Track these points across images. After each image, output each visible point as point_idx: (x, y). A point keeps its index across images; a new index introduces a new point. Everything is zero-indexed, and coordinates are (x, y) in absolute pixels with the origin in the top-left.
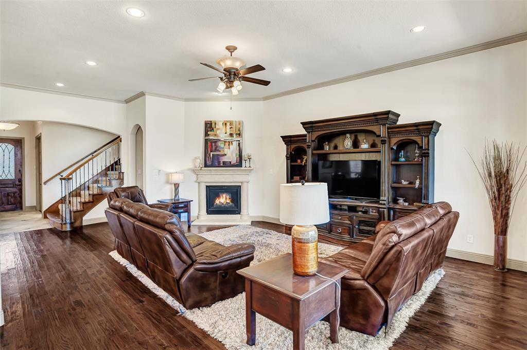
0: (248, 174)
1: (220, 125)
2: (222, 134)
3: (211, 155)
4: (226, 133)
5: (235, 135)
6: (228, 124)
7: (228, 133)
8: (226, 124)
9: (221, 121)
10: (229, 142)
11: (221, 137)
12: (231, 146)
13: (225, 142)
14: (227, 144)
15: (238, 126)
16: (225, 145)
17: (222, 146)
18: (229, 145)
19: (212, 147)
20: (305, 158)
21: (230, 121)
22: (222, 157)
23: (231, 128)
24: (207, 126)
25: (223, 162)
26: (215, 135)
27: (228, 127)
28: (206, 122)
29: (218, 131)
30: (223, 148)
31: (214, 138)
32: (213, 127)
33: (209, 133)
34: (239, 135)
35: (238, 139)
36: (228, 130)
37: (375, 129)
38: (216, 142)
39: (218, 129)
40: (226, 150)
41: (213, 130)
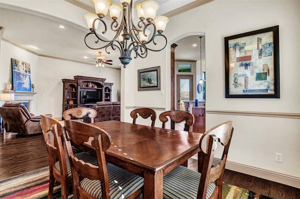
0: (33, 96)
1: (20, 64)
2: (21, 69)
3: (17, 82)
4: (23, 70)
5: (28, 72)
6: (24, 64)
7: (25, 70)
8: (23, 63)
9: (21, 61)
10: (25, 75)
11: (22, 71)
12: (26, 78)
13: (24, 75)
14: (24, 76)
15: (29, 67)
16: (23, 77)
17: (22, 77)
18: (25, 77)
19: (17, 77)
20: (74, 89)
21: (25, 63)
22: (22, 85)
23: (26, 67)
24: (14, 62)
25: (23, 87)
26: (18, 70)
27: (24, 66)
28: (13, 59)
29: (20, 67)
30: (23, 79)
31: (18, 71)
32: (17, 64)
33: (15, 67)
34: (29, 72)
35: (29, 75)
36: (25, 68)
37: (101, 83)
38: (19, 74)
39: (20, 66)
40: (24, 80)
41: (17, 66)
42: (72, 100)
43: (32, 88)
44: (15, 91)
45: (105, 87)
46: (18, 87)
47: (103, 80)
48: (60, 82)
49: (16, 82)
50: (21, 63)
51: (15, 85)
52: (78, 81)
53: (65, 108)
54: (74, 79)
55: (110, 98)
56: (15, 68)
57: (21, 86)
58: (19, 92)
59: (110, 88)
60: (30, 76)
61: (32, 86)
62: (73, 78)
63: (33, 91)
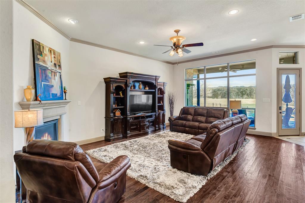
0: (65, 107)
1: (46, 51)
2: (48, 61)
3: (43, 85)
4: (51, 62)
5: (57, 66)
7: (53, 62)
8: (51, 51)
9: (47, 47)
10: (54, 72)
11: (49, 65)
12: (56, 77)
13: (52, 72)
14: (53, 73)
15: (59, 57)
16: (52, 75)
17: (50, 75)
18: (54, 76)
19: (43, 76)
20: (121, 92)
21: (53, 50)
22: (51, 89)
23: (54, 57)
24: (36, 47)
25: (52, 94)
26: (44, 61)
27: (53, 56)
28: (34, 41)
29: (46, 58)
30: (51, 78)
31: (43, 65)
32: (41, 50)
33: (39, 56)
34: (60, 66)
35: (60, 71)
36: (53, 59)
37: (154, 82)
38: (45, 69)
39: (46, 55)
40: (53, 81)
41: (41, 54)
42: (120, 109)
43: (64, 94)
44: (40, 101)
45: (158, 87)
46: (44, 93)
47: (156, 78)
48: (100, 82)
49: (41, 84)
50: (47, 49)
51: (40, 89)
52: (127, 80)
53: (111, 122)
54: (119, 77)
55: (163, 103)
56: (38, 59)
57: (49, 91)
58: (46, 104)
59: (163, 89)
60: (60, 73)
61: (63, 91)
62: (117, 76)
63: (65, 99)
